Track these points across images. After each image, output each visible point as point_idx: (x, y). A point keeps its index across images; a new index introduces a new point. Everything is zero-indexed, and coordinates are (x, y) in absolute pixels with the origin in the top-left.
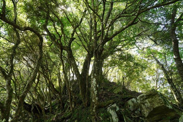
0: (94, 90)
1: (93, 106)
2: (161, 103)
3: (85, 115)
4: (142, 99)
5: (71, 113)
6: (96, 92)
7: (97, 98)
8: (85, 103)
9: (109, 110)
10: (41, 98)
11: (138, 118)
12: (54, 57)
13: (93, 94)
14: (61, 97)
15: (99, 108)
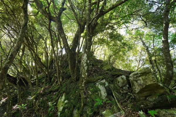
0: (85, 66)
1: (83, 81)
2: (154, 80)
3: (74, 89)
4: (135, 76)
5: (59, 86)
6: (86, 68)
7: (87, 74)
8: (74, 78)
9: (98, 86)
10: (26, 71)
11: (126, 93)
12: (41, 29)
13: (84, 70)
14: (48, 71)
15: (88, 83)
